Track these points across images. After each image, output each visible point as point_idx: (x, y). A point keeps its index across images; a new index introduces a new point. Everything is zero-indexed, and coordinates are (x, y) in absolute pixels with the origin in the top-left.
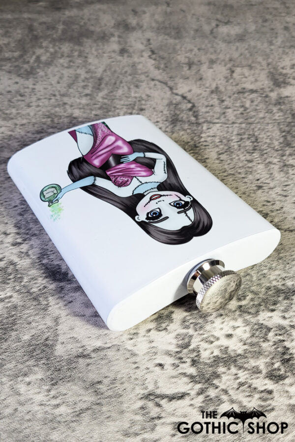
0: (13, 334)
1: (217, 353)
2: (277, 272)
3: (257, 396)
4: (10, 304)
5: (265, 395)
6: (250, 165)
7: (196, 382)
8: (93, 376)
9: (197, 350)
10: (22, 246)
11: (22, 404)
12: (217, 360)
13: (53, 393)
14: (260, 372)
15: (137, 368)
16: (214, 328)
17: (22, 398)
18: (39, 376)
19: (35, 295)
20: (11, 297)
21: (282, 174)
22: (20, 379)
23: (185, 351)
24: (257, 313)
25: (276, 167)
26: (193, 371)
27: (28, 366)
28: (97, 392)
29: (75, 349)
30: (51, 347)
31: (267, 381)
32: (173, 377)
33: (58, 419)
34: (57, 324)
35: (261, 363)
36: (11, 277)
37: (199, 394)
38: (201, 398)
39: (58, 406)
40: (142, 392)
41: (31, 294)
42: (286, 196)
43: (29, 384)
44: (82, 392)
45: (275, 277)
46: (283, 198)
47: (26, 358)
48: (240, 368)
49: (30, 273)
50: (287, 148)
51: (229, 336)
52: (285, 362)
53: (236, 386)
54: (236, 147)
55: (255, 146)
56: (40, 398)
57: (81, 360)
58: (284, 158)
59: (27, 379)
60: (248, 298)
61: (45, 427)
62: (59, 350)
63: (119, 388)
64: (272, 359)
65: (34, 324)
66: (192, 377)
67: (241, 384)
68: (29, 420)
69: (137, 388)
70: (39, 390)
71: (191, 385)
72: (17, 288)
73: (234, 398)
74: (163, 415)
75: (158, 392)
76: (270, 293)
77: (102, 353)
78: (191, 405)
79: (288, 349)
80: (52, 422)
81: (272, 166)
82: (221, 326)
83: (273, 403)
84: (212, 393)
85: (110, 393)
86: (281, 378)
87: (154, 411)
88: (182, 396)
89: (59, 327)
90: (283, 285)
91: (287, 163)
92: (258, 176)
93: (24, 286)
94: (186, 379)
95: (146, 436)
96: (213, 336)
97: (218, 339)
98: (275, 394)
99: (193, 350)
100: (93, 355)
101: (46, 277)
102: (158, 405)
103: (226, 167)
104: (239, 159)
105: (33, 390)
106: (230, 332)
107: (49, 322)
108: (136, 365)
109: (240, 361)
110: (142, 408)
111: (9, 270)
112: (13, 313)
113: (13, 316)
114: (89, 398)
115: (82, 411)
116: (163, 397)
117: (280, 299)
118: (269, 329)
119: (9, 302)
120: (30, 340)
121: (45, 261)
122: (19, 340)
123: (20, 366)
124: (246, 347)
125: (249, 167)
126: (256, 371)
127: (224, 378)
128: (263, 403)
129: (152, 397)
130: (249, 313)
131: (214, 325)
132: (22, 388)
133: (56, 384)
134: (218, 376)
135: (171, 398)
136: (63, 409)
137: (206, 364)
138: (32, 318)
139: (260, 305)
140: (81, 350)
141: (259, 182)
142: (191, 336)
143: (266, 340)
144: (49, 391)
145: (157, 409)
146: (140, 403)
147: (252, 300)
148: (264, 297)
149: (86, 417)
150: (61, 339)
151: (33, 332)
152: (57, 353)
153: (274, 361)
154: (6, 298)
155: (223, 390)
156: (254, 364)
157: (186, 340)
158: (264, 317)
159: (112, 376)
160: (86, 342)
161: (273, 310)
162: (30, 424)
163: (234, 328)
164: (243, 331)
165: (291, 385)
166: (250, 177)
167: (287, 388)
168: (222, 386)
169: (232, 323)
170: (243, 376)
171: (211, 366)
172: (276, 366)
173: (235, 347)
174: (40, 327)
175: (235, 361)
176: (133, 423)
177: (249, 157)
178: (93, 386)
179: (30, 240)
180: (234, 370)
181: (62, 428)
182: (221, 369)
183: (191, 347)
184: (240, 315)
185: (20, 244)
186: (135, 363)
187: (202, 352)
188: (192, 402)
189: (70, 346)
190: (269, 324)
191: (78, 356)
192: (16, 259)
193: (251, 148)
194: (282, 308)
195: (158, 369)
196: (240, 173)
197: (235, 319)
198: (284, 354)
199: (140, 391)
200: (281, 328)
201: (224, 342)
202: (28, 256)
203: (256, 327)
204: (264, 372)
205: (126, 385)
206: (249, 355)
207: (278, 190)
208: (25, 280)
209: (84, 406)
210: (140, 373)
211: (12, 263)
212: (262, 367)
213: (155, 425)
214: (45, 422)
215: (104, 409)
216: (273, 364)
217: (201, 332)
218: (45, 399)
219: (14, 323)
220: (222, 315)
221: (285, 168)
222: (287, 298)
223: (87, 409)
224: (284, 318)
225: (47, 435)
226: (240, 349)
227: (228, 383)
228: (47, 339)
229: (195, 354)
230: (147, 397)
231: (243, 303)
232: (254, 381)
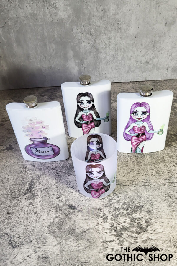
0: (63, 227)
1: (121, 227)
2: (137, 201)
3: (133, 239)
4: (60, 218)
5: (135, 238)
6: (127, 163)
7: (116, 236)
8: (88, 238)
9: (116, 227)
10: (59, 199)
11: (69, 247)
12: (122, 230)
13: (77, 243)
14: (134, 232)
15: (100, 234)
16: (120, 220)
17: (69, 246)
18: (73, 239)
19: (67, 214)
20: (60, 216)
21: (138, 166)
22: (67, 240)
23: (113, 228)
24: (132, 214)
25: (135, 163)
26: (115, 233)
27: (69, 236)
28: (89, 242)
29: (81, 230)
30: (74, 230)
31: (136, 234)
32: (110, 236)
33: (80, 250)
34: (75, 223)
35: (134, 229)
36: (58, 209)
37: (117, 240)
38: (118, 241)
39: (79, 247)
40: (102, 241)
41: (66, 214)
42: (139, 174)
43: (70, 241)
44: (85, 242)
45: (137, 202)
46: (138, 175)
47: (68, 234)
48: (128, 231)
49: (64, 207)
50: (139, 155)
51: (125, 222)
52: (141, 228)
53: (127, 237)
54: (122, 156)
55: (129, 155)
56: (74, 245)
57: (84, 233)
58: (138, 159)
59: (70, 240)
60: (129, 210)
61: (77, 253)
62: (77, 231)
63: (96, 240)
64: (137, 228)
65: (68, 224)
66: (115, 235)
67: (129, 236)
68: (72, 251)
69: (100, 240)
70: (73, 243)
71: (115, 237)
72: (61, 213)
73: (127, 240)
74: (108, 246)
75: (106, 240)
76: (136, 208)
77: (89, 231)
78: (116, 243)
79: (141, 224)
80: (79, 251)
81: (134, 163)
82: (122, 219)
83: (138, 240)
84: (121, 239)
85: (93, 242)
86: (140, 233)
87: (106, 246)
88: (113, 241)
89: (76, 224)
90: (139, 205)
91: (139, 161)
92: (130, 167)
93: (63, 212)
94: (114, 236)
95: (105, 252)
96: (120, 222)
97: (121, 223)
98: (138, 238)
99: (115, 227)
100: (87, 231)
101: (69, 208)
102: (107, 244)
103: (119, 164)
104: (123, 161)
105: (72, 243)
106: (125, 221)
107: (72, 223)
108: (99, 233)
109: (128, 229)
110: (102, 245)
111: (57, 207)
112: (61, 221)
113: (61, 222)
114: (87, 244)
115: (86, 248)
116: (108, 241)
117: (139, 209)
118: (136, 219)
119: (59, 217)
120: (68, 229)
121: (67, 203)
122: (65, 229)
123: (67, 237)
124: (129, 225)
125: (127, 164)
126: (133, 232)
127: (124, 234)
128: (135, 241)
129: (105, 242)
130: (130, 215)
131: (120, 219)
132: (69, 243)
133: (78, 241)
134: (122, 234)
135: (110, 242)
136: (81, 248)
137: (119, 231)
138: (67, 222)
139: (133, 212)
140: (83, 230)
141: (130, 169)
142: (114, 223)
143: (135, 222)
144: (76, 243)
145: (107, 245)
146: (102, 244)
147: (130, 210)
148: (134, 209)
149: (88, 249)
150: (77, 227)
151: (68, 226)
152: (76, 232)
153: (138, 228)
154: (58, 216)
155: (124, 238)
156: (132, 230)
157: (113, 224)
158: (134, 215)
159: (93, 237)
160: (84, 228)
161: (137, 213)
162: (73, 252)
163: (126, 219)
164: (128, 221)
165: (143, 235)
166: (127, 167)
167: (141, 236)
168: (124, 237)
169: (125, 218)
170: (129, 233)
171: (120, 232)
172: (138, 230)
173: (127, 225)
174: (70, 224)
175: (127, 229)
176: (101, 249)
177: (127, 160)
178: (88, 240)
179: (62, 196)
180: (126, 232)
181: (82, 252)
182: (123, 232)
183: (114, 227)
184: (127, 215)
185: (59, 198)
186: (99, 232)
187: (117, 227)
188: (116, 242)
189: (80, 229)
190: (136, 217)
191: (83, 232)
192: (59, 203)
193: (127, 156)
194: (139, 212)
195: (105, 234)
196: (124, 166)
197: (126, 217)
198: (140, 226)
199: (101, 241)
200: (139, 218)
201: (123, 224)
202: (62, 202)
203: (132, 219)
204: (135, 232)
205: (97, 239)
206: (130, 227)
207: (136, 172)
208: (63, 210)
209: (87, 246)
210: (100, 235)
211: (58, 205)
212: (134, 230)
213: (107, 249)
214: (77, 251)
215: (92, 246)
216: (137, 229)
217: (117, 222)
218: (76, 245)
219: (62, 224)
220: (122, 216)
221: (139, 163)
222: (140, 209)
223: (88, 247)
224: (140, 215)
225: (78, 255)
226: (128, 226)
227: (125, 236)
228: (73, 228)
229: (115, 228)
230: (103, 242)
231: (128, 211)
232: (132, 235)
